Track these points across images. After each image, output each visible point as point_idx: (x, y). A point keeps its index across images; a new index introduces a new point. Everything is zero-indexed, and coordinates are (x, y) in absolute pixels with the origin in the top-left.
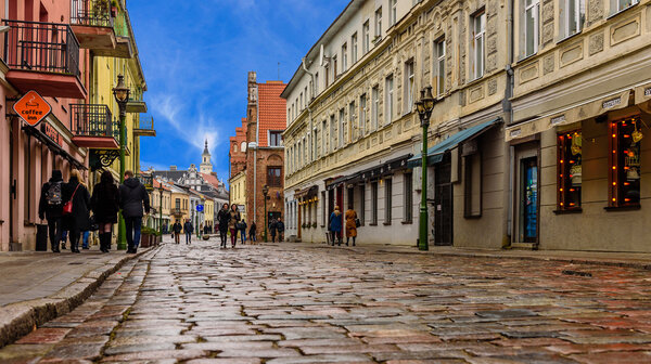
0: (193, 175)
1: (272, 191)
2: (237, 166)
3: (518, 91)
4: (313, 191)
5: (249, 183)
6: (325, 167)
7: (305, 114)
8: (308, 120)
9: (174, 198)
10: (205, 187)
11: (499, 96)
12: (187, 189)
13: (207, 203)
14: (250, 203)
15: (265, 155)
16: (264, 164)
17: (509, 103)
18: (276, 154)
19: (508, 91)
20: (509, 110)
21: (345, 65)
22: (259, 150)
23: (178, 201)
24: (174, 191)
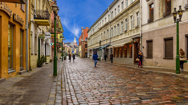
0: (72, 44)
1: (85, 49)
2: (80, 43)
3: (111, 41)
4: (91, 50)
5: (82, 47)
6: (93, 46)
7: (90, 37)
8: (90, 38)
9: (68, 48)
10: (74, 46)
11: (109, 42)
12: (71, 46)
13: (75, 49)
14: (82, 51)
15: (84, 42)
16: (84, 44)
17: (110, 43)
18: (86, 42)
19: (110, 41)
20: (110, 44)
21: (95, 31)
22: (83, 41)
23: (69, 49)
24: (68, 47)
